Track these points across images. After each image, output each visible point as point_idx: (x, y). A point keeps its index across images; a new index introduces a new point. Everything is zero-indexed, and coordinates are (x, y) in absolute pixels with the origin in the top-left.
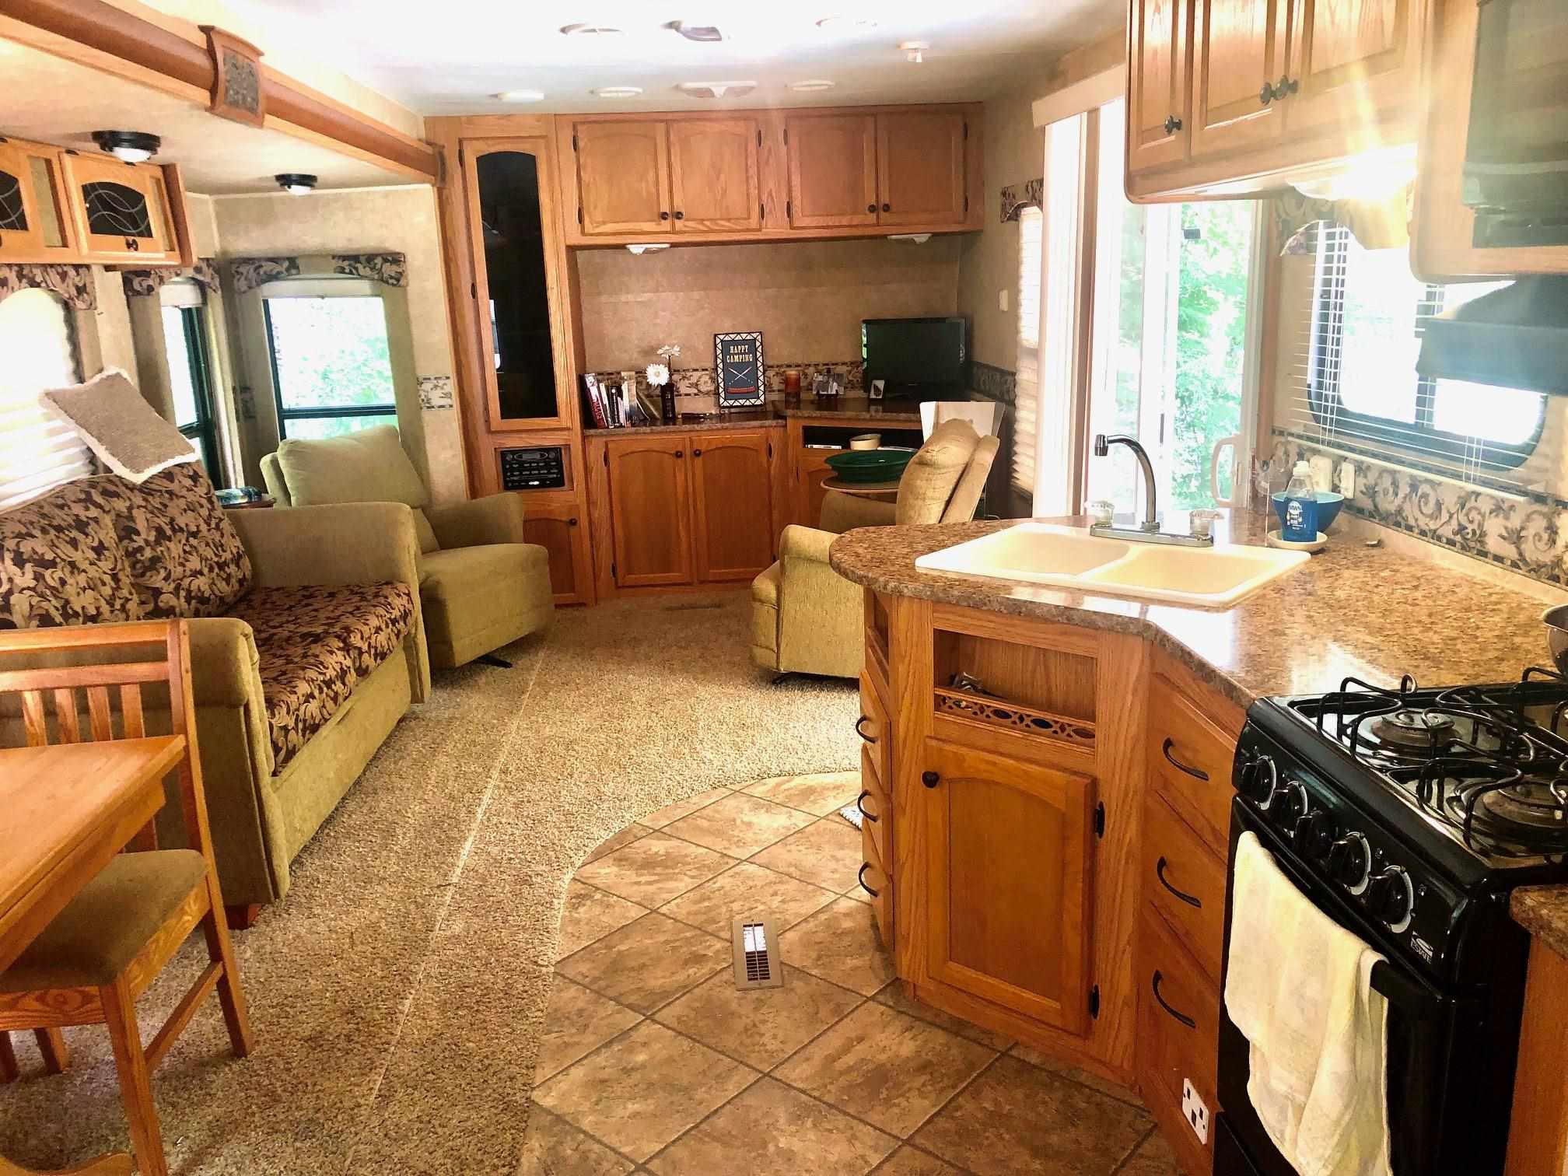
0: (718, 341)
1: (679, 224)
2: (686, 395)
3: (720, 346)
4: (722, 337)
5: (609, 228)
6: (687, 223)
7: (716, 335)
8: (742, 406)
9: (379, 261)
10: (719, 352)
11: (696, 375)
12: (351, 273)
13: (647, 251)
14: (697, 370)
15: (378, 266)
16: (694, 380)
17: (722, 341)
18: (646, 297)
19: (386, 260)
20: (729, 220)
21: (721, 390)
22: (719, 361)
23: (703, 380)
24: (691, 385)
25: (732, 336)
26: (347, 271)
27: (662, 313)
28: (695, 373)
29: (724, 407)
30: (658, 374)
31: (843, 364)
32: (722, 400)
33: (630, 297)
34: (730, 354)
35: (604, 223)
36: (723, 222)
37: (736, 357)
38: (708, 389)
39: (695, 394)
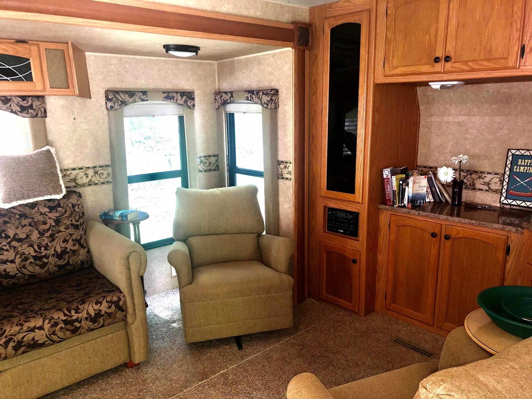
0: (510, 154)
1: (448, 65)
2: (480, 190)
3: (510, 158)
4: (513, 151)
7: (509, 150)
8: (518, 206)
9: (261, 93)
10: (509, 162)
11: (489, 177)
13: (442, 87)
14: (490, 173)
16: (487, 180)
17: (513, 155)
18: (461, 119)
19: (263, 94)
21: (504, 191)
22: (507, 169)
23: (494, 181)
24: (485, 184)
25: (523, 152)
27: (470, 131)
28: (488, 175)
29: (503, 204)
30: (446, 174)
32: (503, 198)
34: (517, 165)
37: (522, 168)
38: (497, 188)
39: (486, 190)
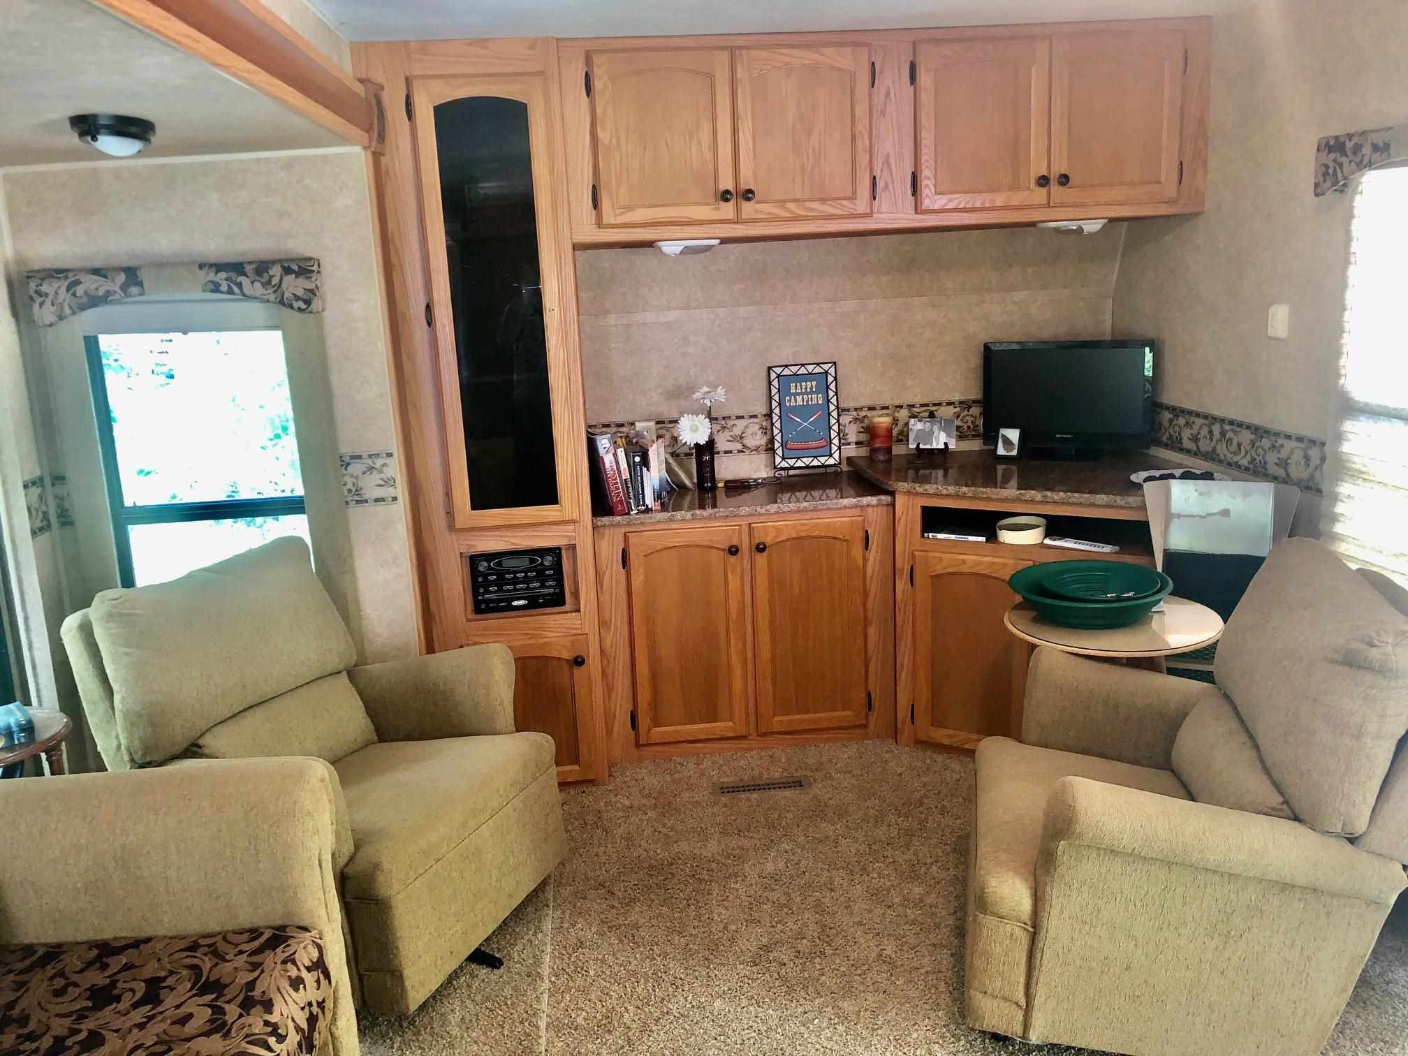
0: (773, 376)
1: (748, 208)
2: (726, 452)
3: (775, 383)
4: (778, 370)
5: (640, 215)
6: (758, 206)
7: (770, 368)
8: (807, 467)
9: (276, 271)
10: (774, 391)
11: (741, 424)
12: (230, 292)
13: (687, 250)
14: (742, 417)
15: (275, 281)
16: (737, 431)
17: (779, 376)
18: (671, 316)
19: (287, 271)
20: (823, 200)
21: (777, 445)
22: (774, 404)
23: (749, 431)
24: (734, 439)
25: (794, 369)
26: (224, 288)
27: (692, 338)
28: (738, 422)
29: (782, 469)
30: (694, 429)
31: (949, 404)
32: (778, 459)
33: (650, 317)
34: (790, 395)
35: (630, 208)
36: (815, 205)
37: (799, 398)
38: (758, 443)
39: (739, 451)
